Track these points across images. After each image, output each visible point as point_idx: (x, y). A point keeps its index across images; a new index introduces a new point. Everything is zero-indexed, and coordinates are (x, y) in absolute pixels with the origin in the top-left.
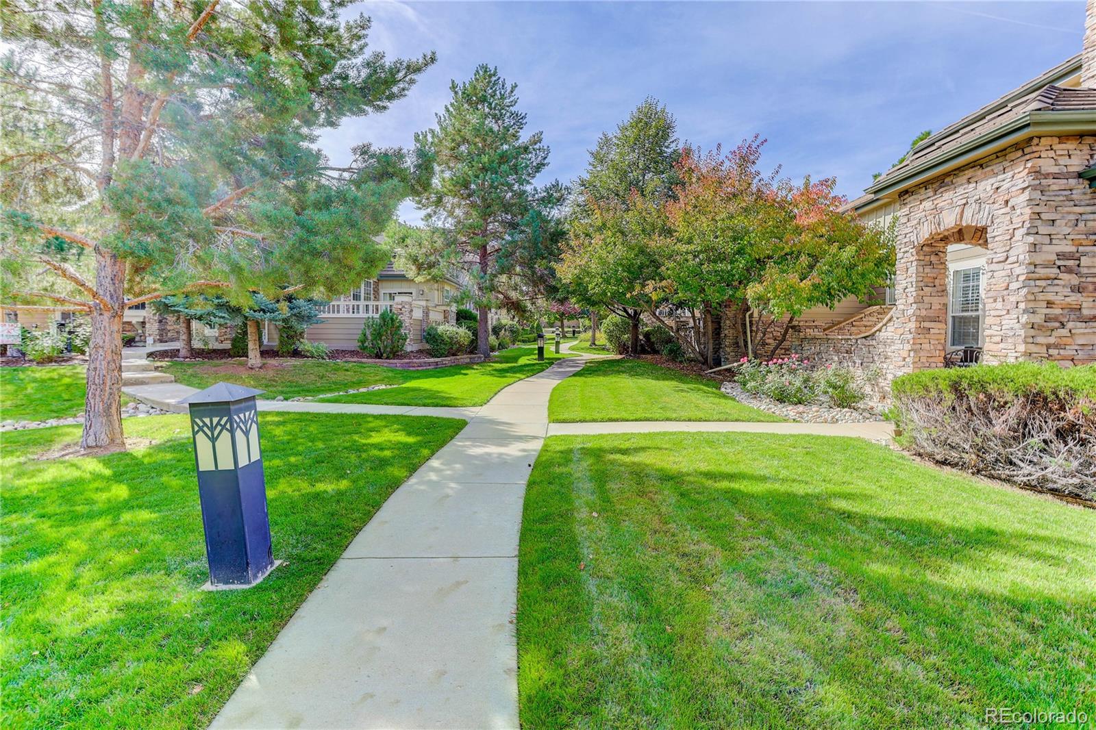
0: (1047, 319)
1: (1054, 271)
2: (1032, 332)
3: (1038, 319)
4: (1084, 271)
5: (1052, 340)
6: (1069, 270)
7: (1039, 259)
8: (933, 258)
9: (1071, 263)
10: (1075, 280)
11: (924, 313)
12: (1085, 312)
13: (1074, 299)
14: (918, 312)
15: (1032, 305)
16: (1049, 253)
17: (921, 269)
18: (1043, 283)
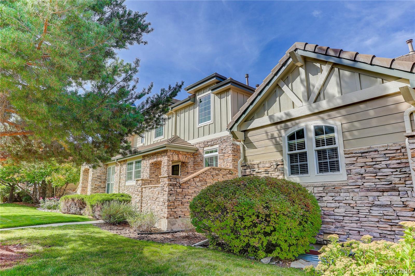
0: (95, 187)
1: (96, 179)
2: (92, 190)
3: (93, 187)
4: (102, 179)
5: (96, 192)
6: (99, 179)
7: (94, 176)
8: (87, 174)
9: (99, 177)
10: (100, 181)
11: (84, 186)
12: (102, 186)
13: (100, 184)
14: (82, 186)
15: (92, 185)
16: (96, 175)
17: (84, 176)
18: (94, 181)
